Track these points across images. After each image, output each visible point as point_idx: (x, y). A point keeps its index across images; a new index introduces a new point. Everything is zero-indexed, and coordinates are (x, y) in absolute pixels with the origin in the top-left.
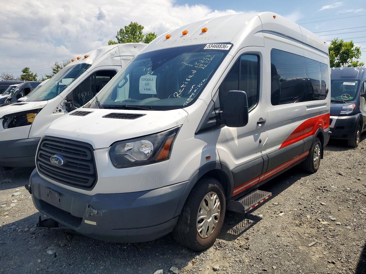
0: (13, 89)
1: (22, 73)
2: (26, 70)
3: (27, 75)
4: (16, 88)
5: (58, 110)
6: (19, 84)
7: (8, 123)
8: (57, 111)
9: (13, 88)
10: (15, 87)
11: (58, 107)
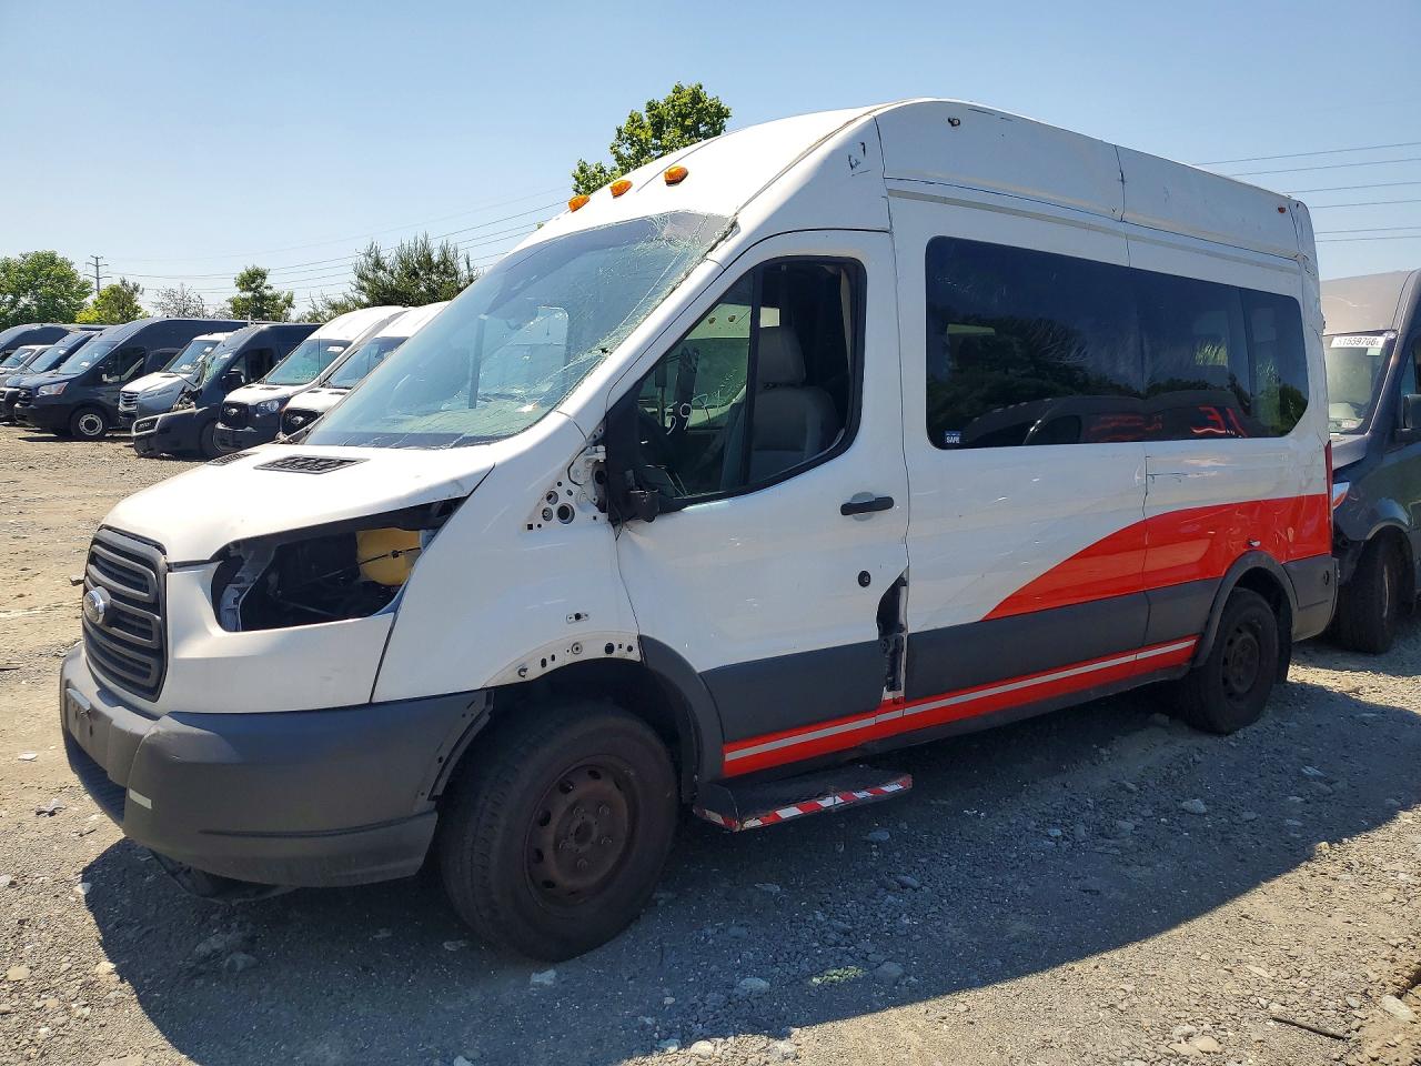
0: (207, 354)
1: (236, 293)
2: (252, 279)
3: (256, 297)
4: (219, 348)
5: (555, 508)
6: (230, 334)
7: (241, 591)
8: (546, 515)
9: (208, 349)
10: (215, 344)
11: (557, 489)
